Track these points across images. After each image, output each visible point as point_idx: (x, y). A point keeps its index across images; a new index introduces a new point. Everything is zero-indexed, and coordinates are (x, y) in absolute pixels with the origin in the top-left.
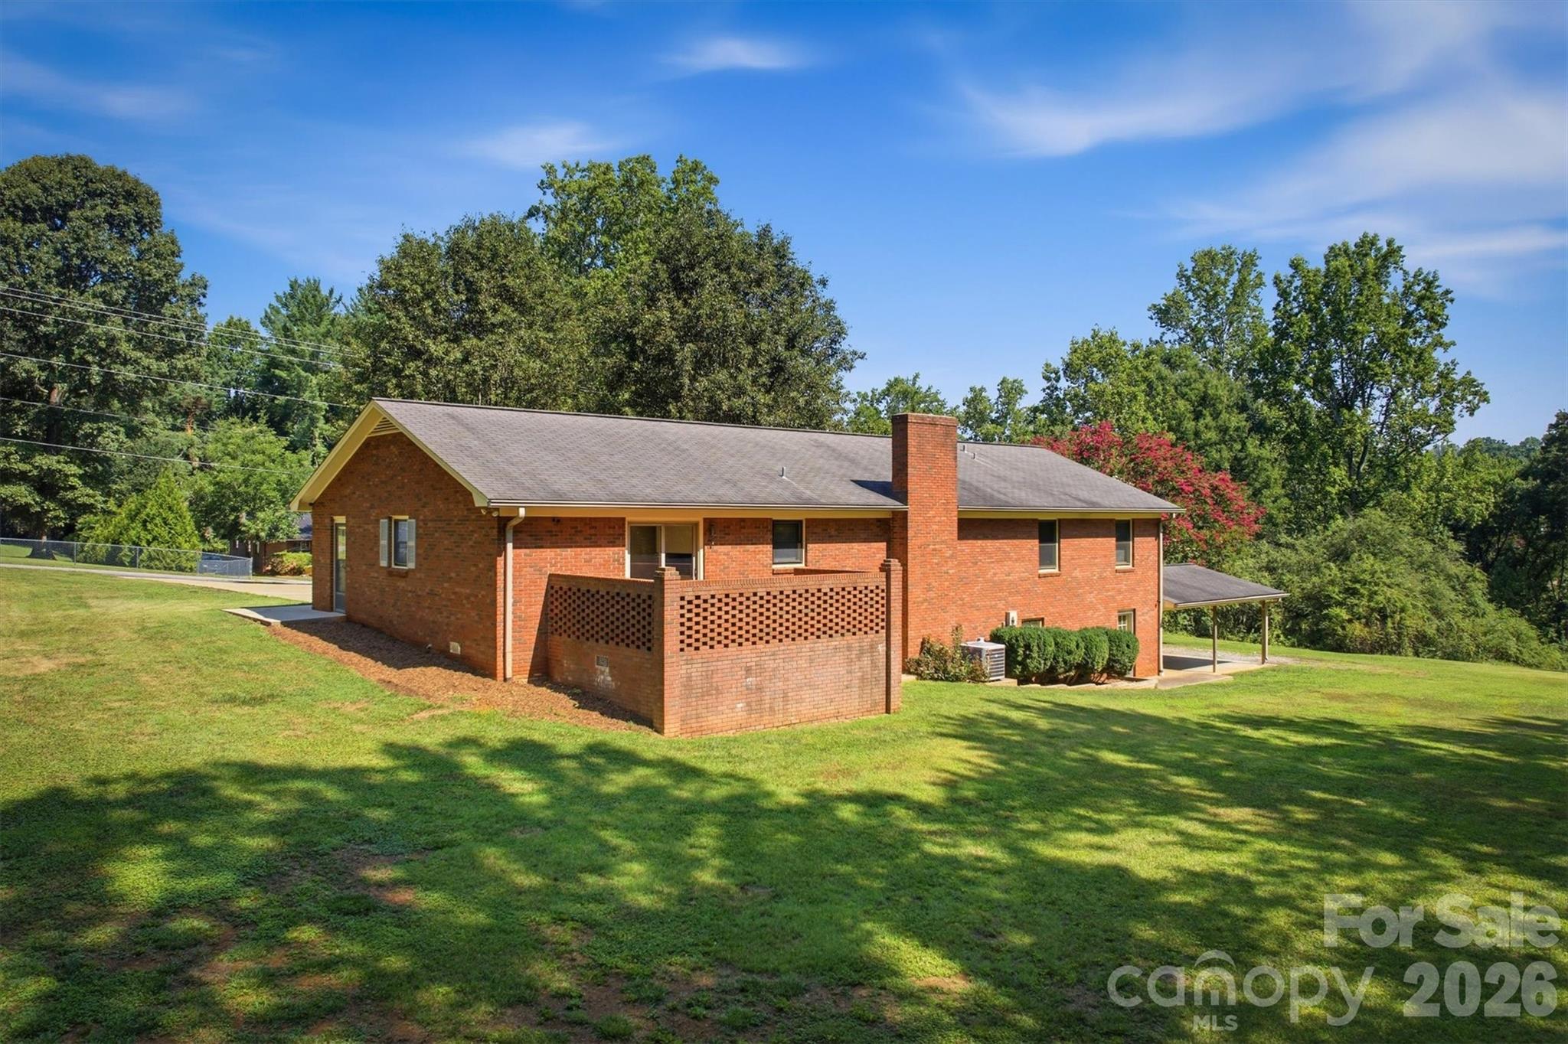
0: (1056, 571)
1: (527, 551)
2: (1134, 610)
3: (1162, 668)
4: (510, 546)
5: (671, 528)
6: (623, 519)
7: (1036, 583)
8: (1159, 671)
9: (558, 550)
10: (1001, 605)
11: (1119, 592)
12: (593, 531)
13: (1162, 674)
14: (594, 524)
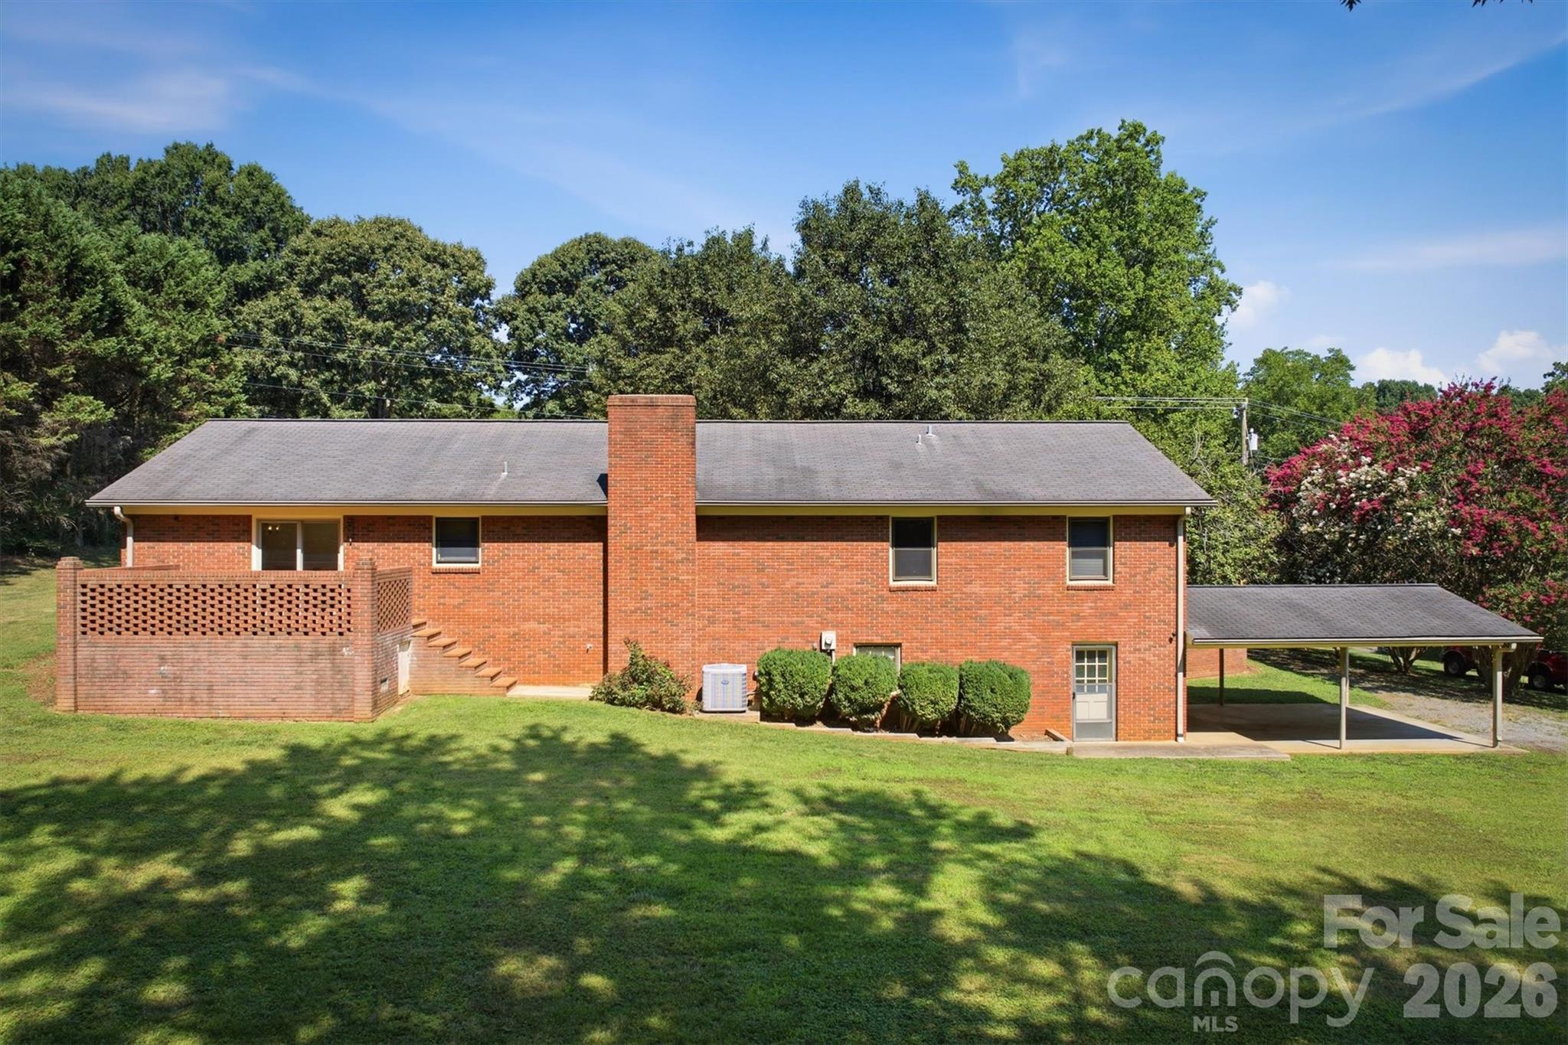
0: (933, 583)
1: (151, 544)
2: (1116, 644)
3: (1180, 731)
4: (130, 540)
5: (309, 526)
6: (249, 517)
7: (883, 599)
8: (1177, 735)
9: (181, 544)
10: (811, 622)
11: (1078, 617)
12: (216, 528)
13: (1180, 739)
14: (216, 521)
